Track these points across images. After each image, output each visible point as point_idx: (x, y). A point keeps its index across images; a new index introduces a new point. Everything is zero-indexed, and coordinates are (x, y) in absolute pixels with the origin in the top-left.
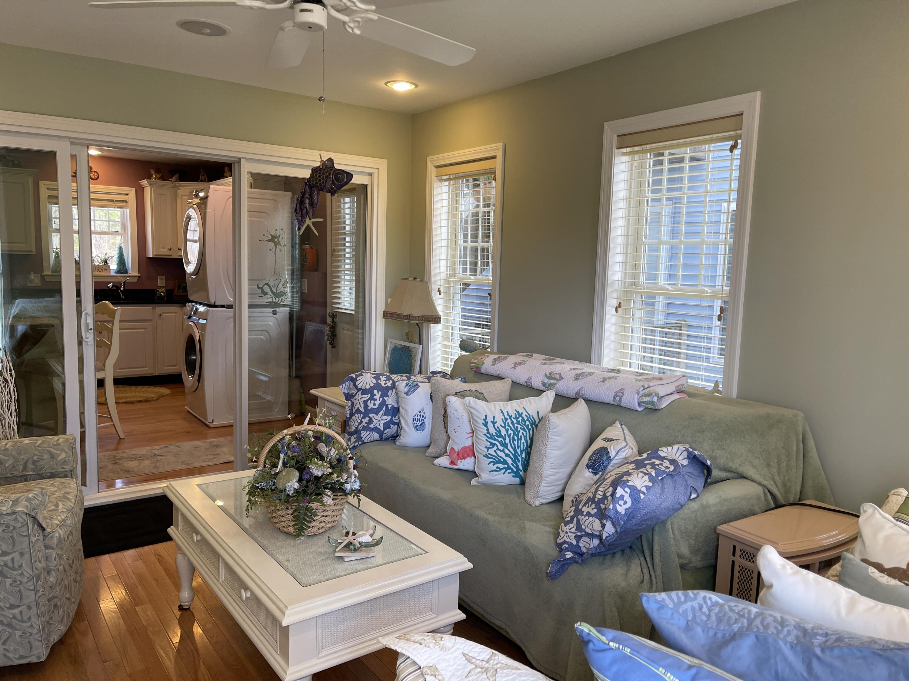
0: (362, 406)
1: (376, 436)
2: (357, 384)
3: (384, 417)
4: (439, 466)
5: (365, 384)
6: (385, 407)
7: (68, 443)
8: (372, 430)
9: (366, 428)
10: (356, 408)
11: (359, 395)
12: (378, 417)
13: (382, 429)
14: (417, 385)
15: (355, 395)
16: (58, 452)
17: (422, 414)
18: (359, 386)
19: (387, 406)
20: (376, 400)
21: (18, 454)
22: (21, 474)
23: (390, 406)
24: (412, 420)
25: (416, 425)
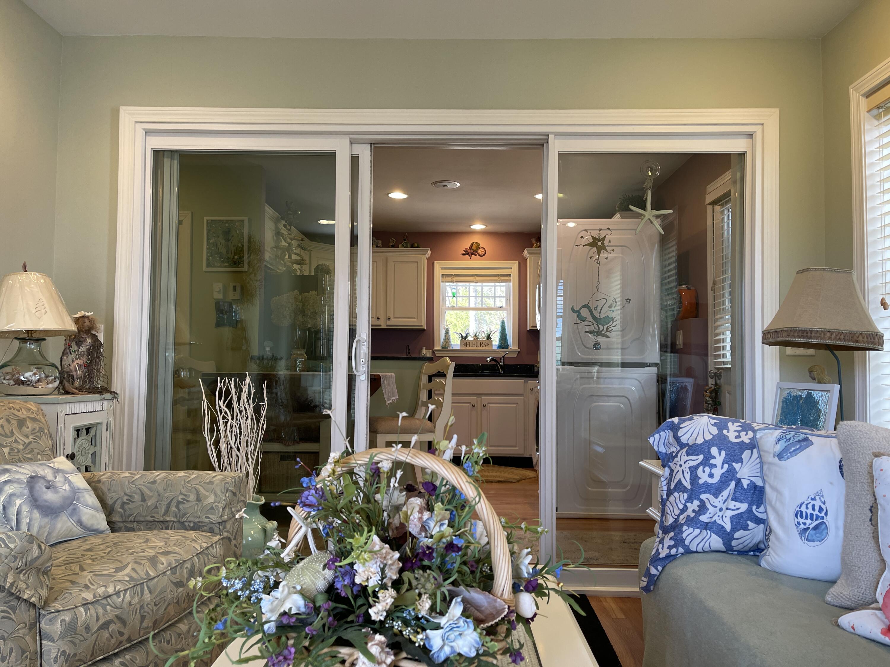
0: (688, 476)
1: (716, 542)
2: (680, 434)
3: (732, 504)
4: (853, 633)
5: (695, 435)
6: (733, 484)
7: (223, 482)
8: (706, 526)
9: (692, 522)
10: (676, 481)
11: (683, 457)
12: (718, 502)
13: (728, 527)
14: (806, 439)
15: (676, 456)
16: (207, 494)
17: (818, 504)
18: (684, 440)
19: (739, 482)
20: (715, 466)
21: (165, 490)
22: (162, 519)
23: (745, 483)
24: (792, 514)
25: (802, 527)
